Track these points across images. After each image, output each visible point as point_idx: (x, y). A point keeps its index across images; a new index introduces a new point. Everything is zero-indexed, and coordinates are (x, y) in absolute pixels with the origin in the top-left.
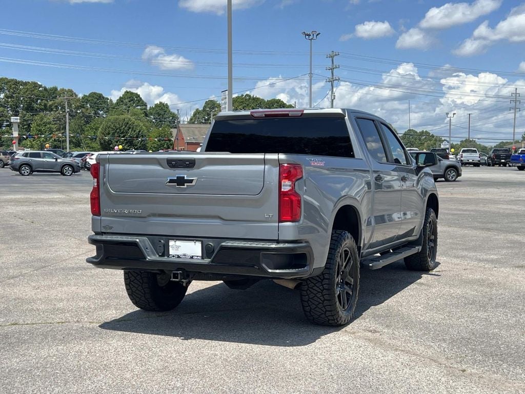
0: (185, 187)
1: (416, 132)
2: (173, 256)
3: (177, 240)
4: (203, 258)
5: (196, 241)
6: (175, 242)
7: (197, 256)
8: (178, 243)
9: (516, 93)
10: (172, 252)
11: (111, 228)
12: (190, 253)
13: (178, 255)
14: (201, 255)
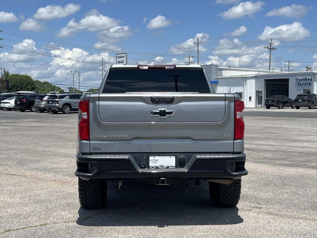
0: (166, 117)
1: (41, 82)
2: (153, 167)
3: (156, 155)
4: (176, 167)
5: (172, 155)
6: (154, 157)
7: (172, 167)
8: (157, 158)
9: (103, 61)
10: (151, 164)
11: (100, 149)
12: (166, 165)
13: (157, 167)
14: (175, 166)
